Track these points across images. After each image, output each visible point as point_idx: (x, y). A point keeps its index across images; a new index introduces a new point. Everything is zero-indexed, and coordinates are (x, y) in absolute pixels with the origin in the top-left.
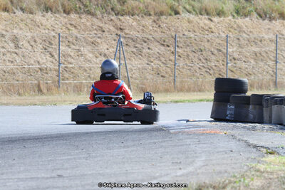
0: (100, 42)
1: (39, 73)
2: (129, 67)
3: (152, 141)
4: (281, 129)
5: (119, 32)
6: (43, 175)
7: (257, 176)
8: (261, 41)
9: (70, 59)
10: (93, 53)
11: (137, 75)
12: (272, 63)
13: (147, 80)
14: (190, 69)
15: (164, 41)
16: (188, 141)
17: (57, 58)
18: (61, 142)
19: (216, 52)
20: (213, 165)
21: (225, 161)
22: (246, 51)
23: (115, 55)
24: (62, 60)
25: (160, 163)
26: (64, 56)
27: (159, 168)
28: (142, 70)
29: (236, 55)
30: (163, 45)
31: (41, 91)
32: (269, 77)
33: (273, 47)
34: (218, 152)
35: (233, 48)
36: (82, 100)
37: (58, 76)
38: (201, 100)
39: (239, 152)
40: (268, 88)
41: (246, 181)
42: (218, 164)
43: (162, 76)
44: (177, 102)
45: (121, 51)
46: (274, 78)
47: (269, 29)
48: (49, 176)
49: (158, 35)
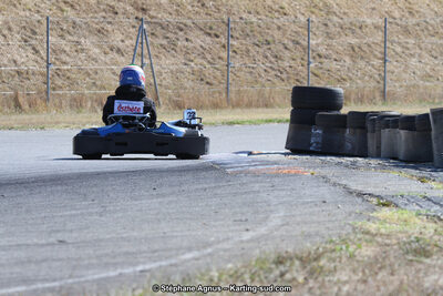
0: (110, 29)
1: (16, 79)
2: (156, 68)
3: (200, 186)
4: (397, 166)
5: (140, 15)
6: (35, 240)
7: (366, 241)
8: (360, 28)
9: (64, 57)
10: (100, 47)
11: (169, 81)
12: (377, 62)
13: (186, 88)
14: (251, 73)
15: (211, 28)
16: (257, 187)
17: (44, 55)
18: (59, 188)
19: (290, 45)
20: (298, 224)
21: (315, 218)
22: (339, 44)
23: (135, 50)
24: (52, 59)
25: (216, 221)
26: (54, 51)
27: (214, 229)
28: (175, 74)
29: (322, 50)
30: (209, 35)
31: (20, 107)
32: (373, 84)
33: (379, 37)
34: (303, 203)
35: (318, 38)
36: (85, 120)
37: (47, 83)
38: (270, 121)
39: (336, 203)
40: (372, 101)
41: (351, 249)
42: (306, 223)
43: (208, 83)
44: (231, 123)
45: (145, 45)
46: (382, 86)
47: (374, 9)
48: (44, 242)
49: (201, 20)
